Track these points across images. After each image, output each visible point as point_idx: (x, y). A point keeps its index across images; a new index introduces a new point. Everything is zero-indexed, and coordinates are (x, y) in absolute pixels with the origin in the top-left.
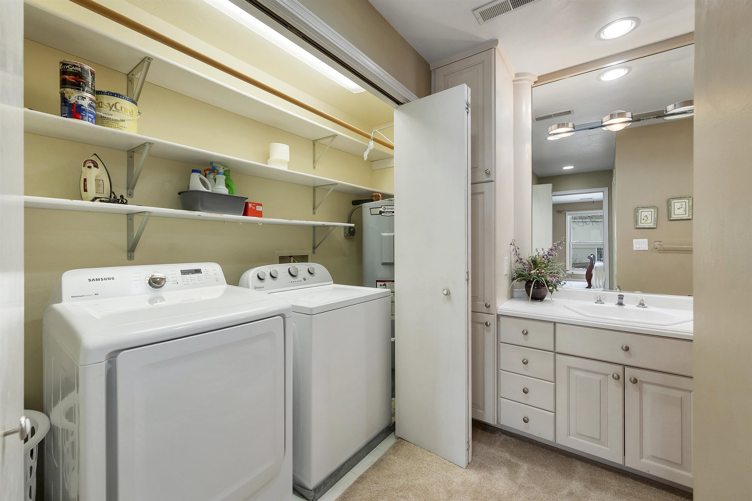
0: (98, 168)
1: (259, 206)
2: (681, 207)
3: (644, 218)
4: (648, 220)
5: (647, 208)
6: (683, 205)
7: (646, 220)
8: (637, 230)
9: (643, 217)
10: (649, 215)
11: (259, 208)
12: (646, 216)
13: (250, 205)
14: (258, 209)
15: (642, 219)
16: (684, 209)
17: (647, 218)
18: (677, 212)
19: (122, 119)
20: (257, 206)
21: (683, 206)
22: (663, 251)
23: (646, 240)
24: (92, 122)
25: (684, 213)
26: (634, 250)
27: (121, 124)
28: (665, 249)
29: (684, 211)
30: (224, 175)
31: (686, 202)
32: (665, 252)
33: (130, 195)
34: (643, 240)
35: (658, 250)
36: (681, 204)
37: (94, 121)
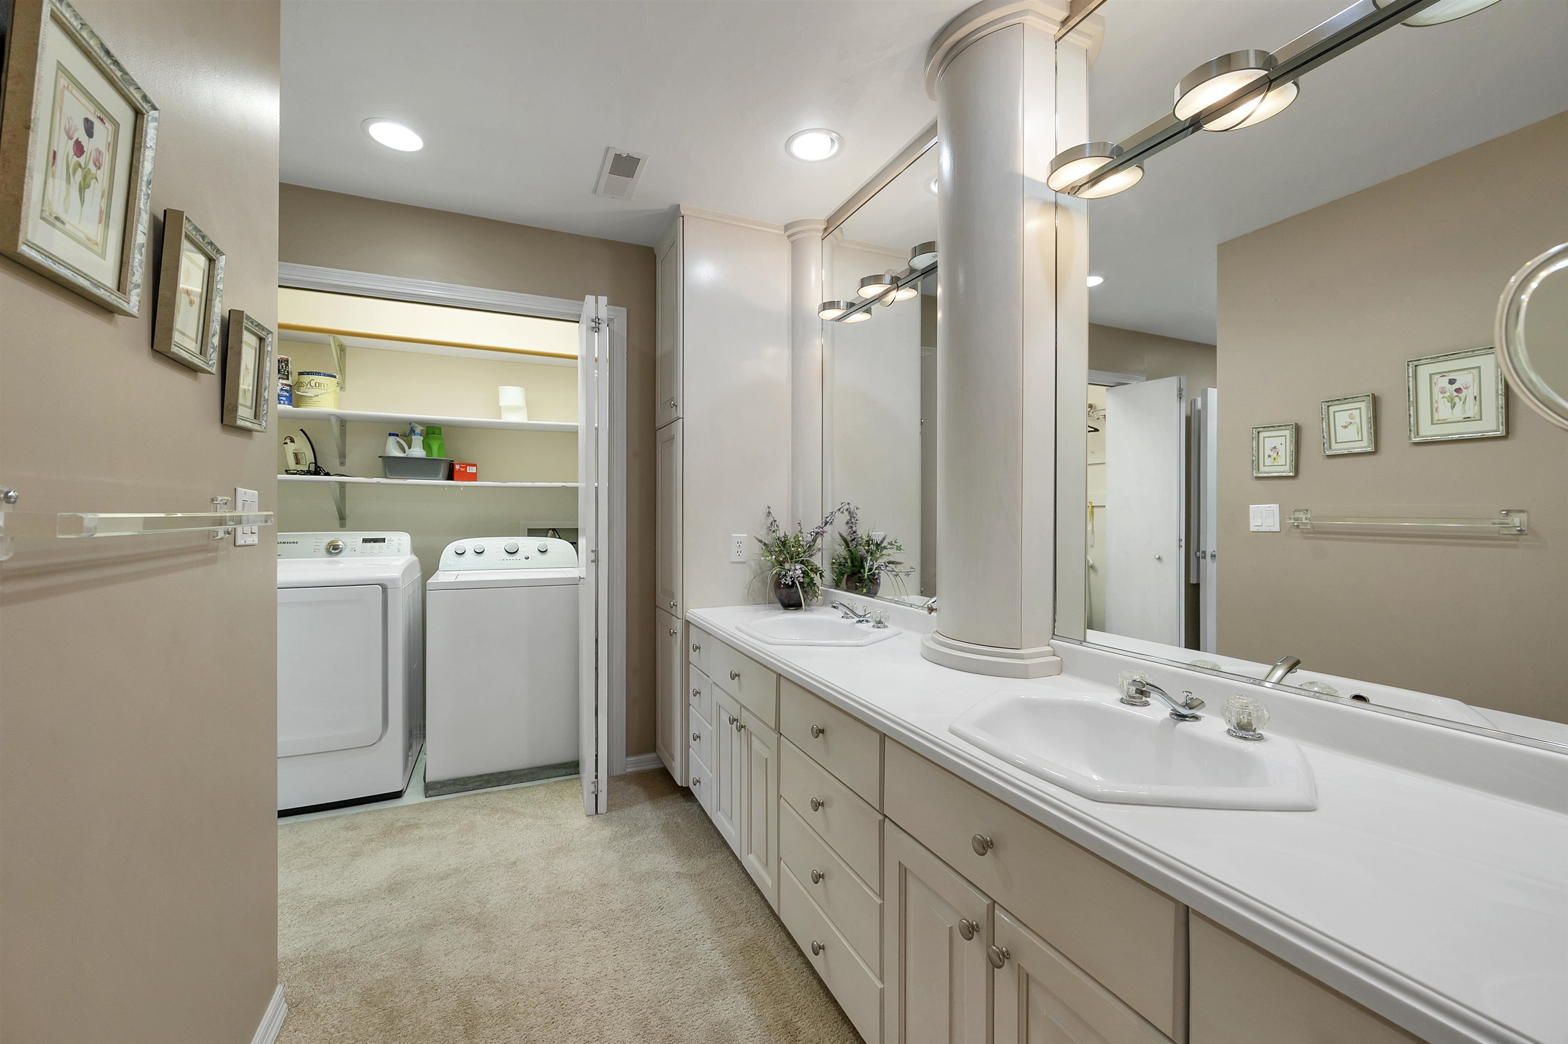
0: (294, 443)
1: (471, 467)
2: (1351, 423)
3: (1271, 453)
4: (1279, 458)
5: (1274, 429)
6: (1355, 416)
7: (1275, 459)
8: (1258, 482)
9: (1268, 452)
10: (1281, 444)
11: (472, 470)
12: (1275, 448)
13: (457, 467)
14: (469, 470)
15: (1266, 456)
16: (1357, 427)
17: (1277, 454)
18: (1342, 435)
19: (316, 394)
20: (468, 467)
21: (1353, 419)
22: (1312, 533)
23: (1275, 507)
24: (284, 404)
25: (1359, 438)
26: (1251, 530)
27: (315, 399)
28: (1316, 530)
29: (1358, 433)
30: (421, 436)
31: (1360, 408)
32: (1317, 536)
33: (342, 463)
34: (1270, 507)
35: (1303, 533)
36: (1351, 414)
37: (286, 402)
